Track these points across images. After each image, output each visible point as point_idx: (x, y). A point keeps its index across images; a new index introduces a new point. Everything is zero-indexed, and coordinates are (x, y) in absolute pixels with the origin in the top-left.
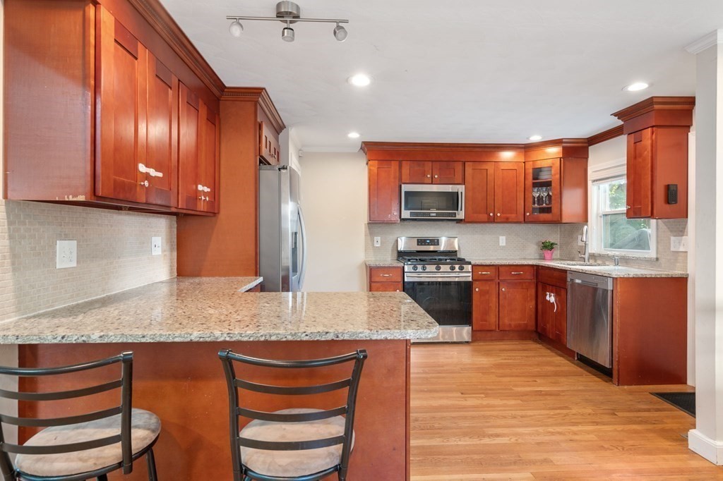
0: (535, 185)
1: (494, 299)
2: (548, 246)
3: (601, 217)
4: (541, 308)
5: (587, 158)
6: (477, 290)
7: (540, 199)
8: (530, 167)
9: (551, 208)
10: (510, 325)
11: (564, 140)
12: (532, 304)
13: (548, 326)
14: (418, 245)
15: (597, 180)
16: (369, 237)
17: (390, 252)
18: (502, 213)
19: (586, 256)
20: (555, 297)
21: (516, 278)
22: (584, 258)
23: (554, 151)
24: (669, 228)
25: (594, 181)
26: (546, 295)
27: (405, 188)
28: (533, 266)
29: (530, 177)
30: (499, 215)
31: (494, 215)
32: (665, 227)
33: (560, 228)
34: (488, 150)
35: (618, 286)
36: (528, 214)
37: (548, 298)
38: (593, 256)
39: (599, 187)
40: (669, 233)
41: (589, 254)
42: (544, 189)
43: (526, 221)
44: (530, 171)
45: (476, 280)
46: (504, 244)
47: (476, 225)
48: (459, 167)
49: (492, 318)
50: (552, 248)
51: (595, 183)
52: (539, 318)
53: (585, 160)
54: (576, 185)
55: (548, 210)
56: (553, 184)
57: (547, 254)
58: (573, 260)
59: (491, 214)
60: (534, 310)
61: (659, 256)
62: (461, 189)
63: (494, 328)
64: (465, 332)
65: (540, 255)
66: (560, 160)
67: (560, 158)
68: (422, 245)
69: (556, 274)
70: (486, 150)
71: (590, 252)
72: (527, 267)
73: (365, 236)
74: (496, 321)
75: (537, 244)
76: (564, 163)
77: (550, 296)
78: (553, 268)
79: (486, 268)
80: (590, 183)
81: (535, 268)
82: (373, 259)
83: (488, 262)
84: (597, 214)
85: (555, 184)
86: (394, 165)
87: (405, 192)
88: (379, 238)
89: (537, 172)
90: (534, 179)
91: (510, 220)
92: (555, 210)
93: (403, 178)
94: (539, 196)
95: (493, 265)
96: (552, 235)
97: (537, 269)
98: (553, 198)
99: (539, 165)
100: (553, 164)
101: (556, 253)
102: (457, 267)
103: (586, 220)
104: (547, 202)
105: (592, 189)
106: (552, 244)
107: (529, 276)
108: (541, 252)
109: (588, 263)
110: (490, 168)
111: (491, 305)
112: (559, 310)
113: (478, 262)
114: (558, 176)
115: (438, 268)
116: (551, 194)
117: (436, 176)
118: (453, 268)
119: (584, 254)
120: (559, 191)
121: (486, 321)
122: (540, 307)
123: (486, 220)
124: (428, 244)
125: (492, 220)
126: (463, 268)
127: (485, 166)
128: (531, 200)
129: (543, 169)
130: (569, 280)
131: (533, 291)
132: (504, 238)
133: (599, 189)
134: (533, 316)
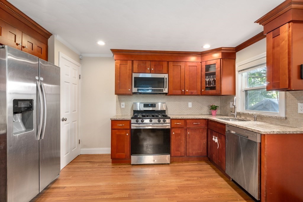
0: (206, 75)
1: (183, 138)
2: (213, 108)
3: (243, 91)
4: (209, 145)
5: (235, 59)
6: (174, 133)
7: (209, 83)
8: (204, 64)
9: (215, 87)
10: (192, 153)
11: (222, 49)
12: (205, 141)
13: (214, 156)
14: (144, 107)
15: (241, 71)
16: (118, 103)
17: (130, 111)
18: (189, 89)
19: (235, 114)
20: (218, 139)
21: (196, 126)
22: (234, 115)
23: (217, 55)
24: (295, 97)
25: (239, 71)
26: (213, 137)
27: (135, 75)
28: (205, 119)
29: (204, 70)
30: (187, 91)
31: (185, 91)
32: (293, 96)
33: (220, 98)
34: (182, 55)
35: (266, 141)
36: (203, 90)
37: (214, 139)
38: (239, 114)
39: (242, 74)
40: (297, 101)
41: (237, 112)
42: (212, 76)
43: (202, 94)
44: (204, 67)
45: (173, 128)
46: (191, 107)
47: (176, 96)
48: (165, 64)
49: (182, 149)
50: (216, 109)
51: (240, 72)
52: (209, 150)
53: (233, 60)
54: (229, 75)
55: (214, 88)
56: (216, 74)
57: (213, 112)
58: (227, 116)
59: (183, 90)
60: (206, 144)
61: (287, 116)
62: (166, 76)
63: (183, 155)
64: (167, 158)
65: (210, 113)
66: (220, 60)
67: (220, 59)
68: (146, 107)
69: (218, 125)
70: (180, 55)
71: (237, 111)
72: (202, 120)
73: (116, 102)
74: (184, 151)
75: (208, 107)
76: (222, 61)
77: (215, 138)
78: (216, 122)
79: (179, 120)
80: (237, 73)
81: (207, 120)
82: (121, 115)
83: (180, 117)
84: (241, 90)
85: (218, 73)
86: (129, 63)
87: (134, 77)
88: (124, 103)
89: (208, 67)
90: (206, 71)
91: (193, 94)
92: (218, 88)
93: (134, 69)
94: (209, 81)
95: (183, 119)
96: (216, 102)
97: (208, 121)
98: (216, 81)
99: (209, 63)
100: (216, 62)
101: (218, 111)
102: (162, 120)
103: (234, 94)
104: (213, 84)
105: (238, 76)
106: (216, 107)
107: (203, 125)
108: (210, 111)
109: (237, 118)
110: (182, 65)
111: (181, 142)
112: (220, 147)
113: (174, 117)
114: (219, 69)
115: (151, 121)
116: (215, 79)
117: (153, 69)
118: (159, 121)
119: (234, 113)
120: (220, 77)
121: (179, 151)
122: (209, 143)
123: (180, 93)
124: (150, 107)
125: (184, 94)
126: (165, 121)
127: (179, 64)
128: (205, 83)
129: (211, 66)
130: (227, 130)
131: (205, 134)
132: (191, 103)
133: (242, 76)
134: (206, 148)
